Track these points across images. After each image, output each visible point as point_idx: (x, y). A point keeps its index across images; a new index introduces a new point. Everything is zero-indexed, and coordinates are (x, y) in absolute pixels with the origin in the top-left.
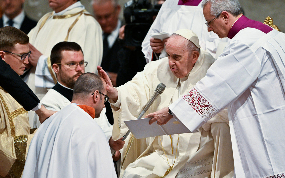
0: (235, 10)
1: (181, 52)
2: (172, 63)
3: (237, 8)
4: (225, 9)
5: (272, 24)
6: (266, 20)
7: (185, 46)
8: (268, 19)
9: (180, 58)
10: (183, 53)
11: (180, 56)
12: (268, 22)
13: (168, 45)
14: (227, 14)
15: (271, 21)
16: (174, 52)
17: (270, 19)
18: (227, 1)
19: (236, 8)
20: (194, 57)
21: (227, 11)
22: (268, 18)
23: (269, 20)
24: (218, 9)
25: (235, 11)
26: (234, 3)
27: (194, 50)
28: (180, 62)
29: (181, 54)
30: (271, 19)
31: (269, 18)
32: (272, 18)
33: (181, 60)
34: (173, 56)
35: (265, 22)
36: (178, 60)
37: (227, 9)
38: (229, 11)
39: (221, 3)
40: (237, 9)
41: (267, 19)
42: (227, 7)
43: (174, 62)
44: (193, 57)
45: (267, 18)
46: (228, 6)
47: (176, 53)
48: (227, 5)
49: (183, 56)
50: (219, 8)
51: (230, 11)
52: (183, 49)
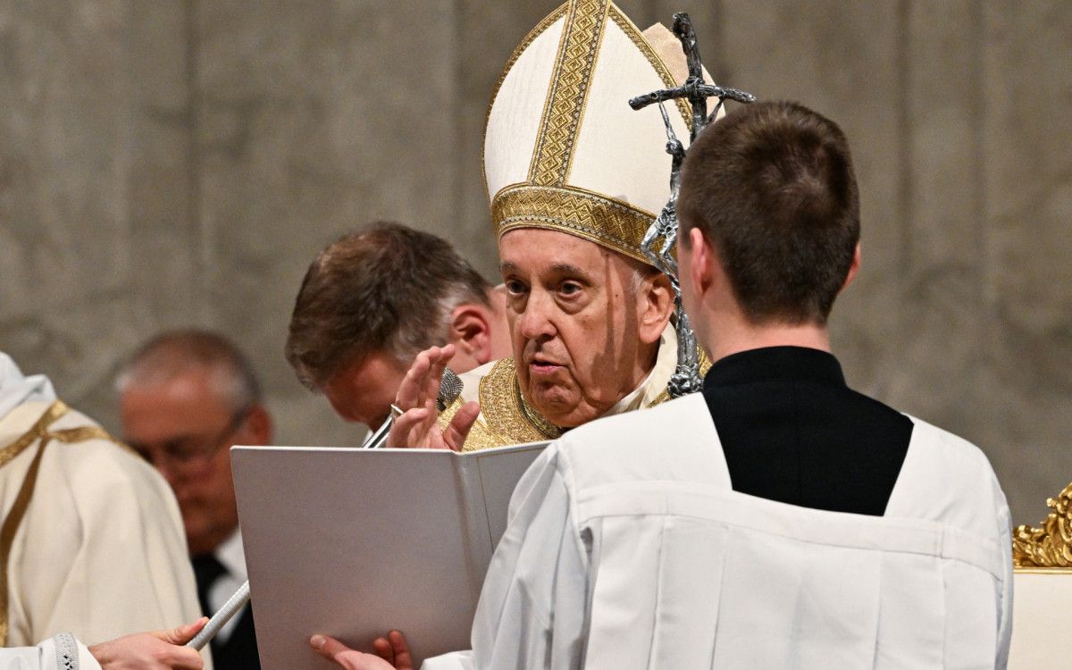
2: (544, 324)
9: (585, 295)
28: (586, 324)
29: (591, 272)
33: (588, 311)
36: (572, 305)
47: (567, 262)
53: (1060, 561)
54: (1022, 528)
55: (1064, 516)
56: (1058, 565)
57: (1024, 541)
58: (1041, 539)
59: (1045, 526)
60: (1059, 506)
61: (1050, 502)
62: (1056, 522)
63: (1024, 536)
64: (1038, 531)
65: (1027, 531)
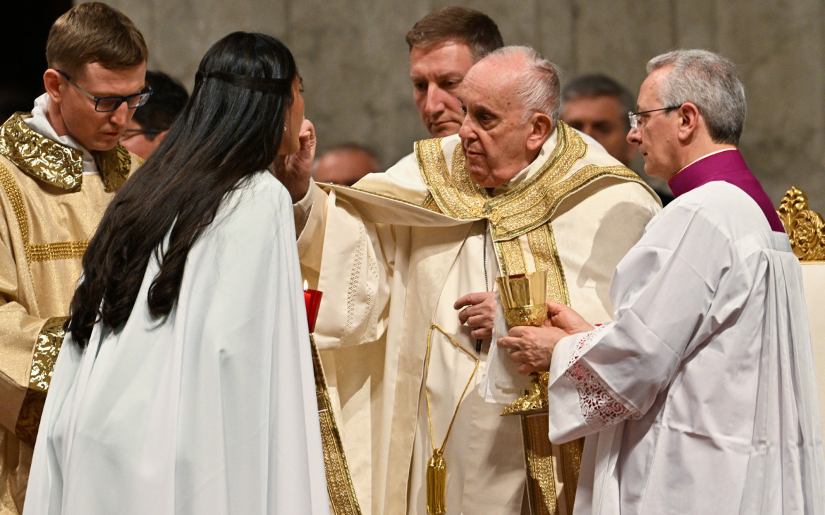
0: (721, 119)
1: (500, 107)
2: (469, 132)
3: (731, 119)
4: (696, 100)
5: (804, 208)
6: (785, 198)
7: (515, 90)
8: (792, 194)
9: (493, 122)
10: (506, 111)
11: (495, 117)
12: (792, 202)
13: (469, 79)
14: (694, 114)
15: (801, 199)
16: (480, 100)
17: (800, 195)
18: (714, 85)
19: (726, 118)
20: (534, 133)
21: (699, 108)
22: (793, 191)
23: (796, 196)
24: (680, 91)
25: (719, 124)
26: (731, 103)
27: (538, 111)
28: (493, 136)
29: (498, 112)
30: (800, 193)
31: (796, 191)
32: (802, 192)
33: (495, 130)
34: (476, 112)
35: (785, 202)
36: (487, 126)
37: (703, 105)
38: (704, 111)
39: (697, 81)
40: (730, 123)
41: (788, 195)
42: (706, 100)
43: (474, 132)
44: (532, 129)
45: (789, 192)
46: (710, 97)
47: (485, 105)
48: (708, 93)
49: (506, 118)
50: (683, 89)
51: (707, 113)
52: (508, 99)
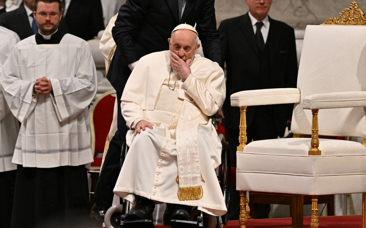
5: (357, 8)
6: (351, 5)
8: (353, 3)
12: (354, 6)
15: (357, 5)
23: (355, 4)
31: (355, 2)
32: (357, 3)
35: (351, 6)
41: (352, 4)
53: (341, 23)
54: (335, 18)
55: (342, 16)
56: (341, 24)
57: (335, 20)
58: (338, 20)
59: (339, 17)
60: (342, 14)
61: (340, 13)
62: (341, 17)
63: (335, 19)
64: (338, 18)
65: (336, 18)
